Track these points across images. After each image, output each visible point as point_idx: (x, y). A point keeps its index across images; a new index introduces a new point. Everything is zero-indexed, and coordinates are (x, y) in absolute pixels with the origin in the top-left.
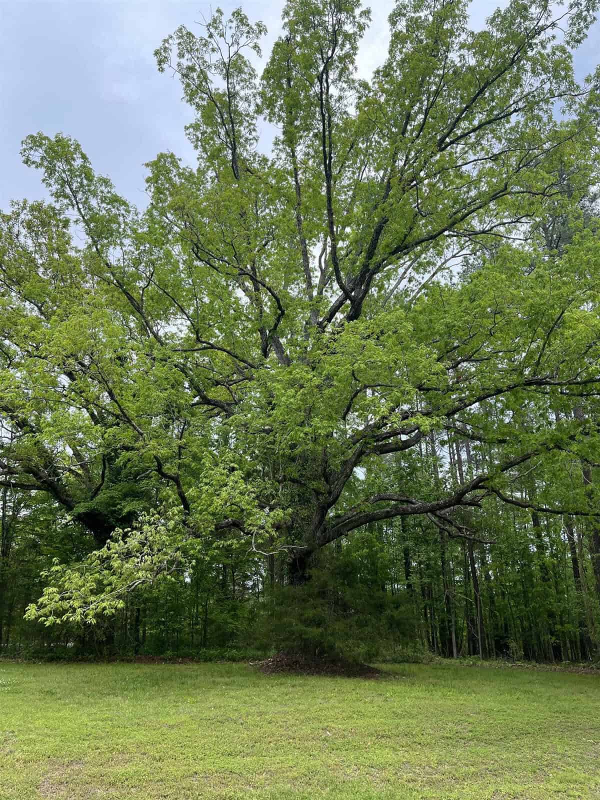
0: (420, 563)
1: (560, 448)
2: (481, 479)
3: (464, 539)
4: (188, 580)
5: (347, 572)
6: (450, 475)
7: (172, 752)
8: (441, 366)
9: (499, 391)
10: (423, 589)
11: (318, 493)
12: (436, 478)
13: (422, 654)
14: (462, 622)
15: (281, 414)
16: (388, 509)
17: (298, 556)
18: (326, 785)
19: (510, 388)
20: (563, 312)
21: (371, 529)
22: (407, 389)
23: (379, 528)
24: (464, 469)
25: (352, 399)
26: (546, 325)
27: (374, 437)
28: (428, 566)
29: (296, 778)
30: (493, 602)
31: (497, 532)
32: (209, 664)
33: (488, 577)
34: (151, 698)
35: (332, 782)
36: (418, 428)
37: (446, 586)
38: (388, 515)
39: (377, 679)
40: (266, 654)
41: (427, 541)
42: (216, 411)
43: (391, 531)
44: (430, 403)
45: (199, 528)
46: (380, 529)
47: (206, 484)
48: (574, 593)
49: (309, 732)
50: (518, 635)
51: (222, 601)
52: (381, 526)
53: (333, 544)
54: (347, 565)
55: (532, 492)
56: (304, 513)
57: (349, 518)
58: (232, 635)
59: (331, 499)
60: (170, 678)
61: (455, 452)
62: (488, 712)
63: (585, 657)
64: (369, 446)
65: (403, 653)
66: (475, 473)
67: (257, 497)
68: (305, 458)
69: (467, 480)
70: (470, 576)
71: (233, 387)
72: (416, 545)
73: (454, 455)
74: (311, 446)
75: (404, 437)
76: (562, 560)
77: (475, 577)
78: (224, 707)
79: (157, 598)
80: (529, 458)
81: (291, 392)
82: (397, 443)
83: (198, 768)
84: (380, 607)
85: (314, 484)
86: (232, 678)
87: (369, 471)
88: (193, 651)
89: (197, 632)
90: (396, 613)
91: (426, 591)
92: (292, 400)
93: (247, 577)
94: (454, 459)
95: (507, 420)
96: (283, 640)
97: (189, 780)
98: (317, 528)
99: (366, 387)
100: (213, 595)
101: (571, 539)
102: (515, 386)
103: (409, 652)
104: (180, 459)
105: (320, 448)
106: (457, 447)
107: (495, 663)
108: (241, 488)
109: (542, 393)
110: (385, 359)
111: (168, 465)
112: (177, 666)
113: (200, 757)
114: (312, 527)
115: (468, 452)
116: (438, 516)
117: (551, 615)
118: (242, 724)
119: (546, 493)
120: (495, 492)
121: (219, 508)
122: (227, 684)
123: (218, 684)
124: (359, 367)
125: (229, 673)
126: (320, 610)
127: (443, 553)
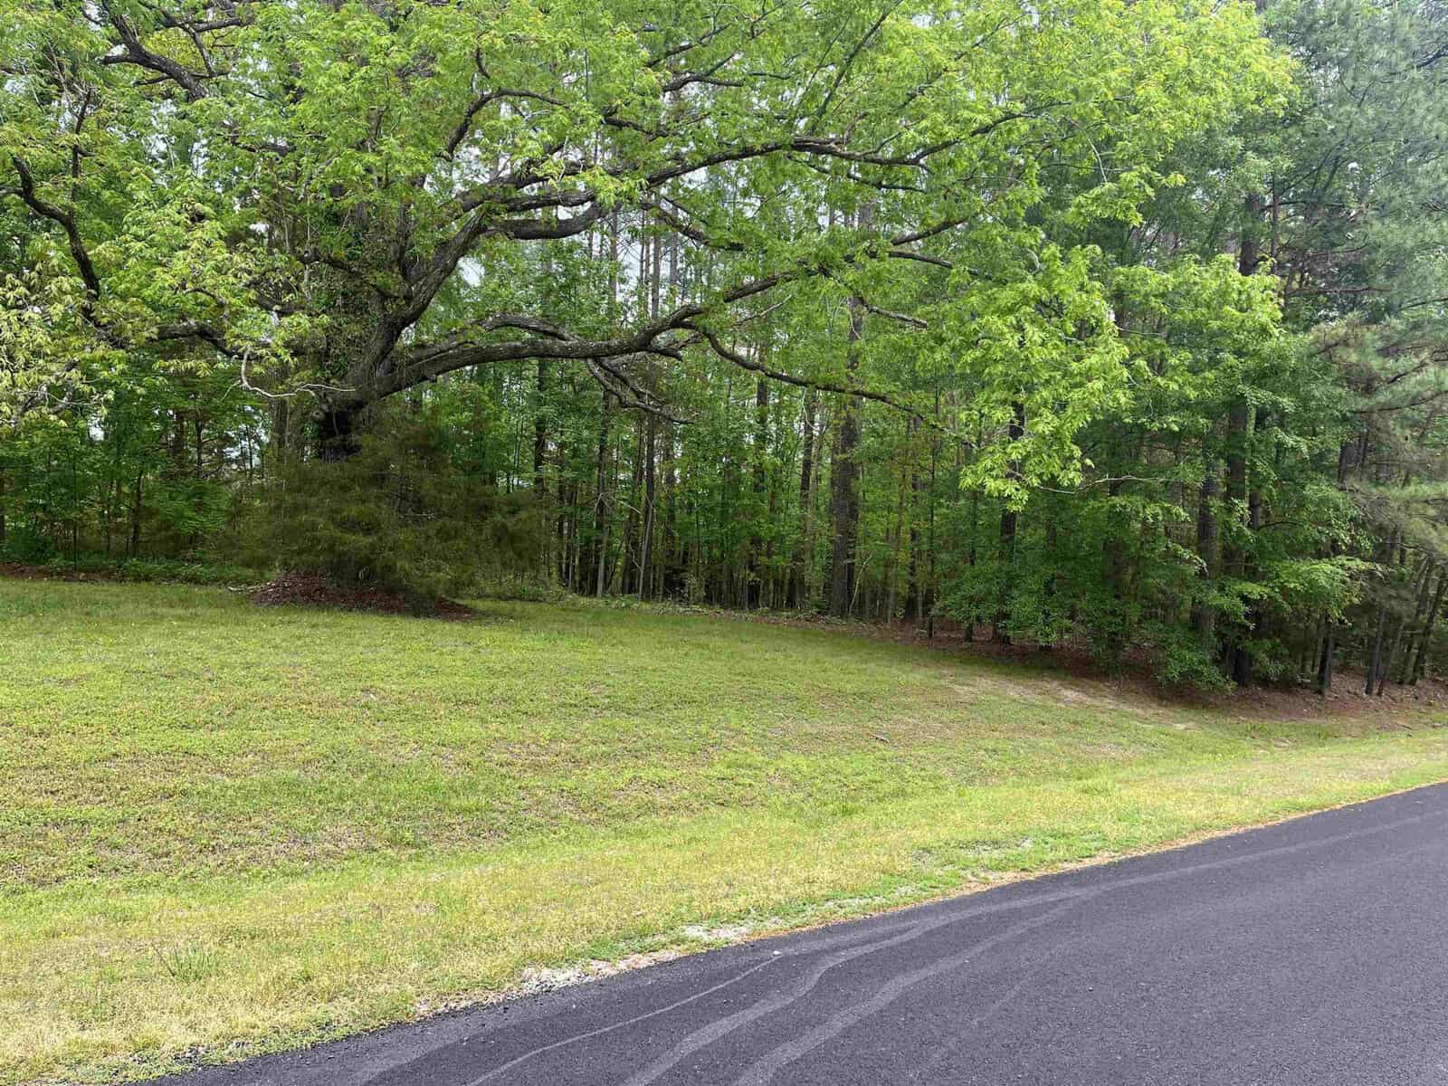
0: (562, 446)
1: (826, 274)
2: (690, 311)
3: (643, 412)
4: (97, 433)
5: (429, 446)
6: (636, 298)
7: (66, 722)
8: (651, 78)
9: (747, 152)
10: (561, 490)
11: (384, 296)
12: (611, 302)
13: (547, 588)
14: (619, 545)
15: (315, 113)
16: (518, 344)
17: (335, 410)
18: (362, 771)
19: (766, 151)
20: (884, 18)
21: (480, 378)
22: (582, 111)
23: (495, 378)
24: (661, 291)
25: (471, 113)
26: (851, 36)
27: (505, 201)
28: (576, 453)
29: (309, 762)
30: (672, 518)
31: (700, 406)
32: (144, 585)
33: (670, 480)
34: (19, 635)
35: (373, 766)
36: (592, 199)
37: (601, 485)
38: (516, 355)
39: (465, 620)
40: (262, 575)
41: (579, 410)
42: (162, 87)
43: (519, 385)
44: (621, 154)
45: (122, 329)
46: (498, 380)
47: (137, 238)
48: (795, 510)
49: (338, 694)
50: (701, 569)
51: (172, 477)
52: (501, 374)
53: (406, 395)
54: (428, 435)
55: (765, 348)
56: (355, 330)
57: (442, 352)
58: (194, 539)
59: (410, 310)
60: (61, 604)
61: (652, 259)
62: (638, 671)
63: (791, 603)
64: (494, 217)
65: (514, 586)
66: (678, 302)
67: (254, 284)
68: (362, 222)
69: (663, 312)
70: (644, 475)
71: (206, 37)
72: (560, 414)
73: (648, 265)
74: (376, 195)
75: (563, 213)
76: (788, 461)
77: (650, 476)
78: (175, 654)
79: (27, 460)
80: (774, 284)
81: (341, 68)
82: (548, 223)
83: (122, 746)
84: (484, 509)
85: (379, 277)
86: (192, 610)
87: (490, 271)
88: (111, 563)
89: (117, 529)
90: (510, 522)
91: (567, 493)
92: (341, 88)
93: (228, 441)
94: (647, 271)
95: (749, 214)
96: (300, 553)
97: (101, 767)
98: (377, 361)
99: (501, 93)
100: (154, 467)
101: (808, 429)
102: (777, 148)
103: (525, 584)
104: (75, 176)
105: (395, 204)
106: (657, 249)
107: (659, 606)
108: (220, 258)
109: (819, 169)
110: (546, 36)
111: (48, 186)
112: (76, 586)
113: (123, 730)
114: (368, 359)
115: (673, 263)
116: (605, 368)
117: (756, 541)
118: (210, 680)
119: (786, 352)
120: (709, 336)
121: (168, 293)
122: (180, 618)
123: (162, 617)
124: (493, 45)
125: (185, 602)
126: (372, 505)
127: (605, 433)
